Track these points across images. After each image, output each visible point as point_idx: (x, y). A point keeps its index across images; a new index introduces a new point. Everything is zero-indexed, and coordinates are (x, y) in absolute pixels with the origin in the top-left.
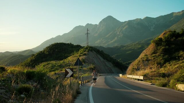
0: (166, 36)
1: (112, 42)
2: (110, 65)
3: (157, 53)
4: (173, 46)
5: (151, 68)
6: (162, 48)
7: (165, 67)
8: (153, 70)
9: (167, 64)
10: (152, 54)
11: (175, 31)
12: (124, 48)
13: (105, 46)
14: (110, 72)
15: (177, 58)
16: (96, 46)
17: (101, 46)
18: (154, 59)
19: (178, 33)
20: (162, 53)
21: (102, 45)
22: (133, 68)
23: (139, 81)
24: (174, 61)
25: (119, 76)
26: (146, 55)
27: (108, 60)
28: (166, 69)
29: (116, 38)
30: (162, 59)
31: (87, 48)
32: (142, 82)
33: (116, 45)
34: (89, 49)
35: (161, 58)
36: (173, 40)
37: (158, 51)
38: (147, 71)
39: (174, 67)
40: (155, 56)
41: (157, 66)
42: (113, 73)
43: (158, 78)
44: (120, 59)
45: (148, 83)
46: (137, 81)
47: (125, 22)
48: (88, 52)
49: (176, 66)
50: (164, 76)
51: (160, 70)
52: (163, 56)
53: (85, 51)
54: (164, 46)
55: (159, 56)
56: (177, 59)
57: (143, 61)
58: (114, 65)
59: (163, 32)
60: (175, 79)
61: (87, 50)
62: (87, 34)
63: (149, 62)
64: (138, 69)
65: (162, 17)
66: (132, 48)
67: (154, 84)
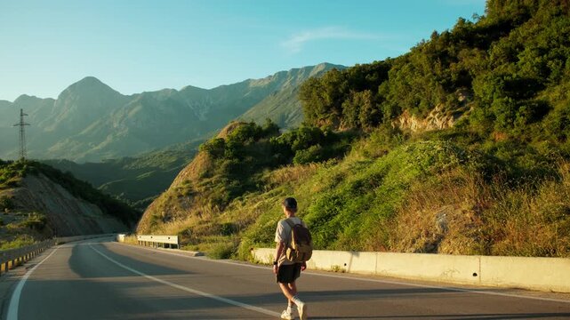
0: (234, 133)
1: (99, 147)
2: (91, 211)
3: (212, 175)
4: (249, 159)
5: (199, 214)
6: (225, 163)
7: (231, 208)
8: (204, 218)
9: (236, 202)
10: (201, 180)
11: (253, 124)
12: (133, 165)
13: (79, 158)
14: (94, 230)
15: (258, 185)
16: (50, 161)
17: (65, 160)
18: (207, 189)
19: (260, 128)
20: (223, 176)
21: (68, 157)
22: (156, 217)
23: (168, 249)
24: (252, 194)
25: (116, 240)
26: (188, 182)
27: (85, 198)
28: (234, 214)
29: (110, 139)
30: (225, 190)
31: (19, 166)
32: (175, 250)
33: (109, 156)
34: (27, 170)
35: (223, 188)
36: (248, 144)
37: (216, 171)
38: (190, 221)
39: (252, 207)
40: (208, 183)
41: (212, 208)
42: (102, 232)
43: (213, 237)
44: (122, 194)
45: (189, 253)
46: (162, 249)
47: (135, 96)
48: (24, 176)
49: (256, 206)
50: (230, 230)
51: (221, 216)
52: (228, 182)
53: (13, 175)
54: (230, 159)
55: (218, 182)
56: (257, 188)
57: (180, 196)
58: (103, 211)
59: (227, 125)
60: (249, 237)
61: (20, 172)
62: (22, 124)
63: (196, 198)
64: (167, 218)
65: (224, 88)
66: (154, 165)
67: (202, 255)
